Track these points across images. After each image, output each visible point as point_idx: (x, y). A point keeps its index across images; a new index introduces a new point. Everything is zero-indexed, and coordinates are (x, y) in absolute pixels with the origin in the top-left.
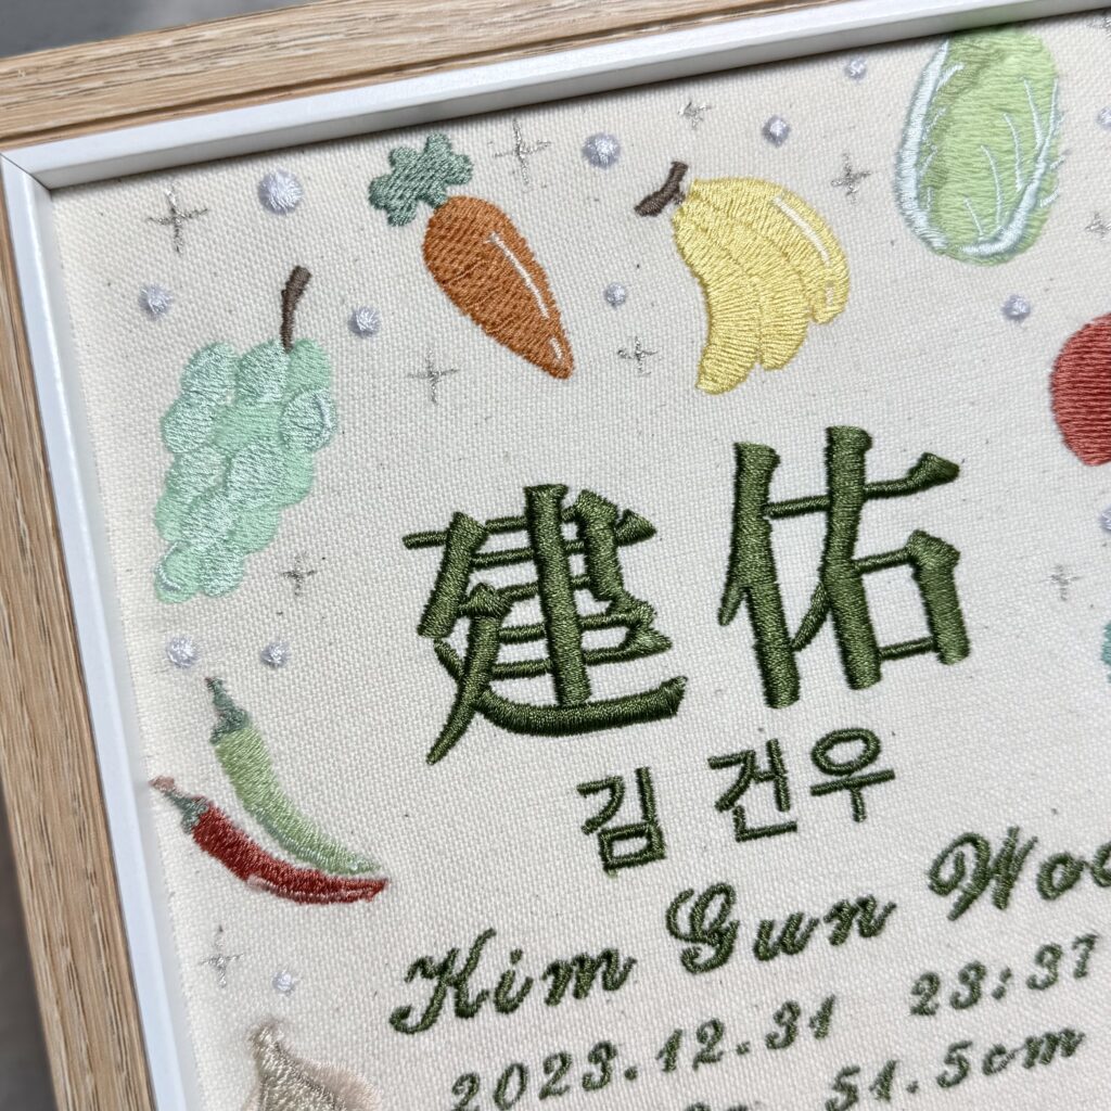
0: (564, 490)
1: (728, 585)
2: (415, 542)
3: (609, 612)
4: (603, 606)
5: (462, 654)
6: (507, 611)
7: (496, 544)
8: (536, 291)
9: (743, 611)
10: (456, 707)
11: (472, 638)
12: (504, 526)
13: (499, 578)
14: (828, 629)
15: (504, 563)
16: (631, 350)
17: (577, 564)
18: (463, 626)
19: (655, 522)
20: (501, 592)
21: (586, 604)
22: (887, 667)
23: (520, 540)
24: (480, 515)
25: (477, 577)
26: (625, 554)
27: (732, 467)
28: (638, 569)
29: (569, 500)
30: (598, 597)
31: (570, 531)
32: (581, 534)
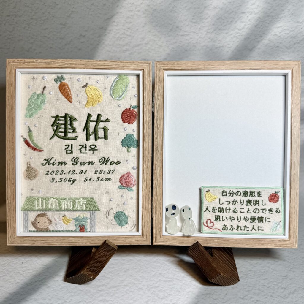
0: (69, 114)
1: (85, 128)
2: (53, 117)
3: (72, 128)
4: (71, 127)
5: (55, 129)
6: (61, 126)
7: (61, 119)
8: (70, 93)
9: (85, 131)
10: (54, 134)
11: (57, 128)
12: (62, 117)
13: (60, 122)
14: (94, 134)
15: (61, 121)
16: (79, 101)
17: (69, 122)
18: (56, 126)
19: (78, 120)
20: (60, 124)
21: (69, 127)
22: (99, 139)
23: (63, 119)
24: (60, 115)
25: (58, 122)
26: (74, 122)
27: (87, 116)
28: (75, 124)
29: (69, 116)
30: (71, 126)
31: (69, 119)
32: (70, 120)
